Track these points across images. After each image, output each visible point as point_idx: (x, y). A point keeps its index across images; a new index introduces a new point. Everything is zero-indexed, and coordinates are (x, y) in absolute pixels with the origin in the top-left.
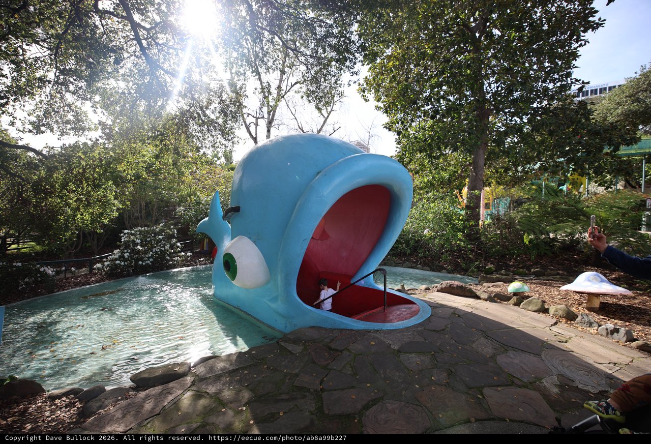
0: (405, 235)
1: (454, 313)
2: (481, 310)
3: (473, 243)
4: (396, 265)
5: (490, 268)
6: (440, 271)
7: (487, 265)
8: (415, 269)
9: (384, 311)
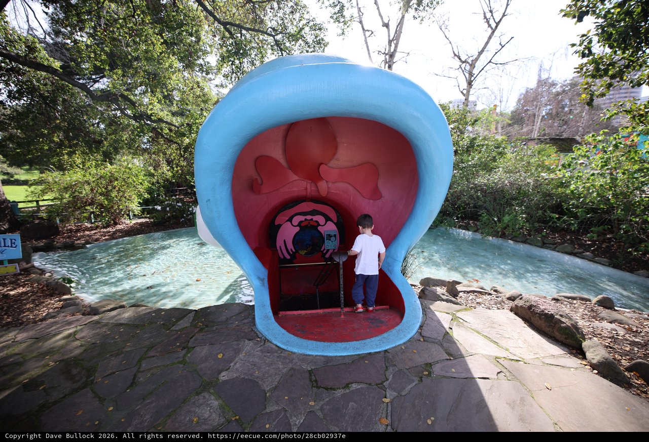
4: (545, 246)
6: (632, 271)
8: (577, 257)
9: (341, 316)
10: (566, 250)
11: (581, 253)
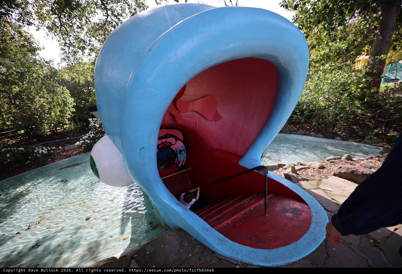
0: (300, 106)
3: (372, 110)
4: (291, 132)
5: (393, 136)
7: (389, 132)
8: (308, 136)
9: (265, 215)
10: (302, 133)
11: (309, 134)
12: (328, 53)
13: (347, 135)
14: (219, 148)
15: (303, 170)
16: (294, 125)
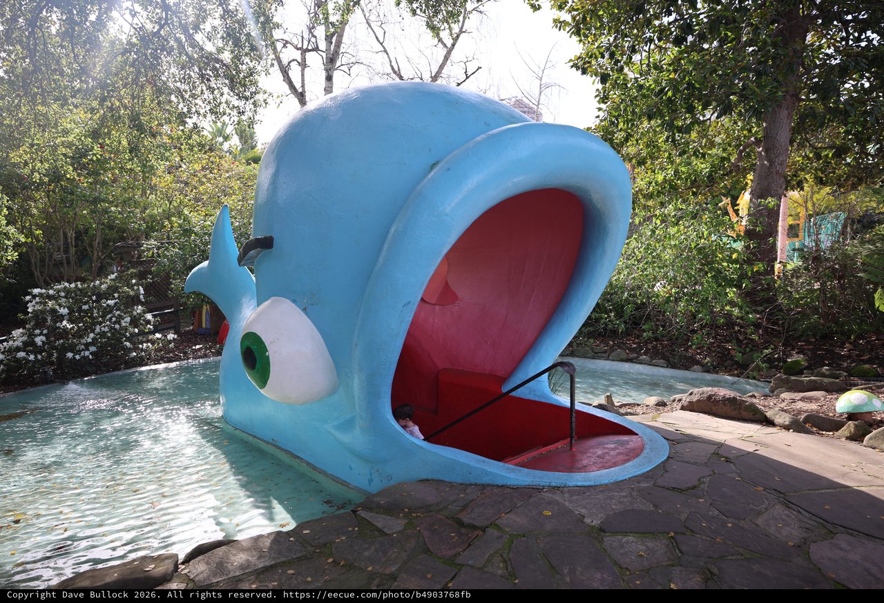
0: (616, 293)
1: (716, 454)
2: (776, 448)
3: (760, 308)
4: (596, 355)
5: (797, 362)
6: (687, 368)
7: (791, 355)
8: (635, 362)
9: (571, 449)
12: (672, 178)
13: (715, 361)
14: (451, 367)
15: (627, 407)
16: (603, 340)
